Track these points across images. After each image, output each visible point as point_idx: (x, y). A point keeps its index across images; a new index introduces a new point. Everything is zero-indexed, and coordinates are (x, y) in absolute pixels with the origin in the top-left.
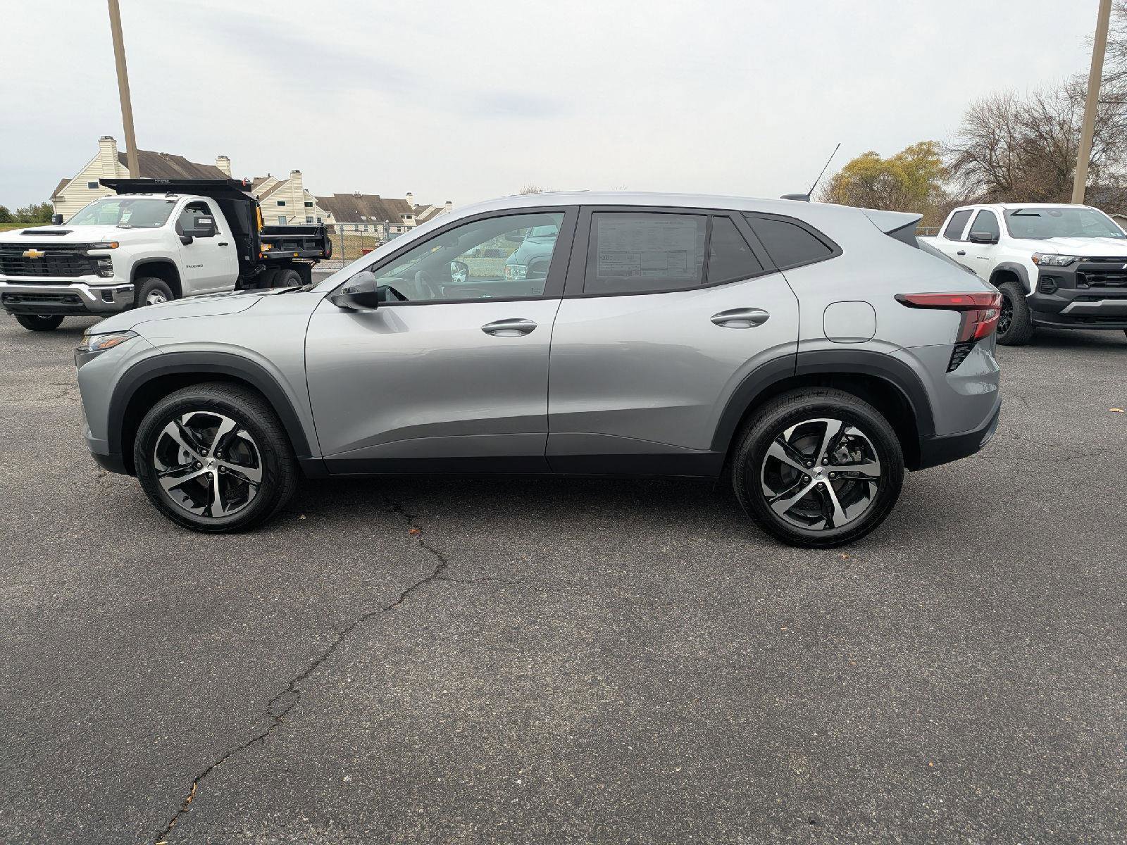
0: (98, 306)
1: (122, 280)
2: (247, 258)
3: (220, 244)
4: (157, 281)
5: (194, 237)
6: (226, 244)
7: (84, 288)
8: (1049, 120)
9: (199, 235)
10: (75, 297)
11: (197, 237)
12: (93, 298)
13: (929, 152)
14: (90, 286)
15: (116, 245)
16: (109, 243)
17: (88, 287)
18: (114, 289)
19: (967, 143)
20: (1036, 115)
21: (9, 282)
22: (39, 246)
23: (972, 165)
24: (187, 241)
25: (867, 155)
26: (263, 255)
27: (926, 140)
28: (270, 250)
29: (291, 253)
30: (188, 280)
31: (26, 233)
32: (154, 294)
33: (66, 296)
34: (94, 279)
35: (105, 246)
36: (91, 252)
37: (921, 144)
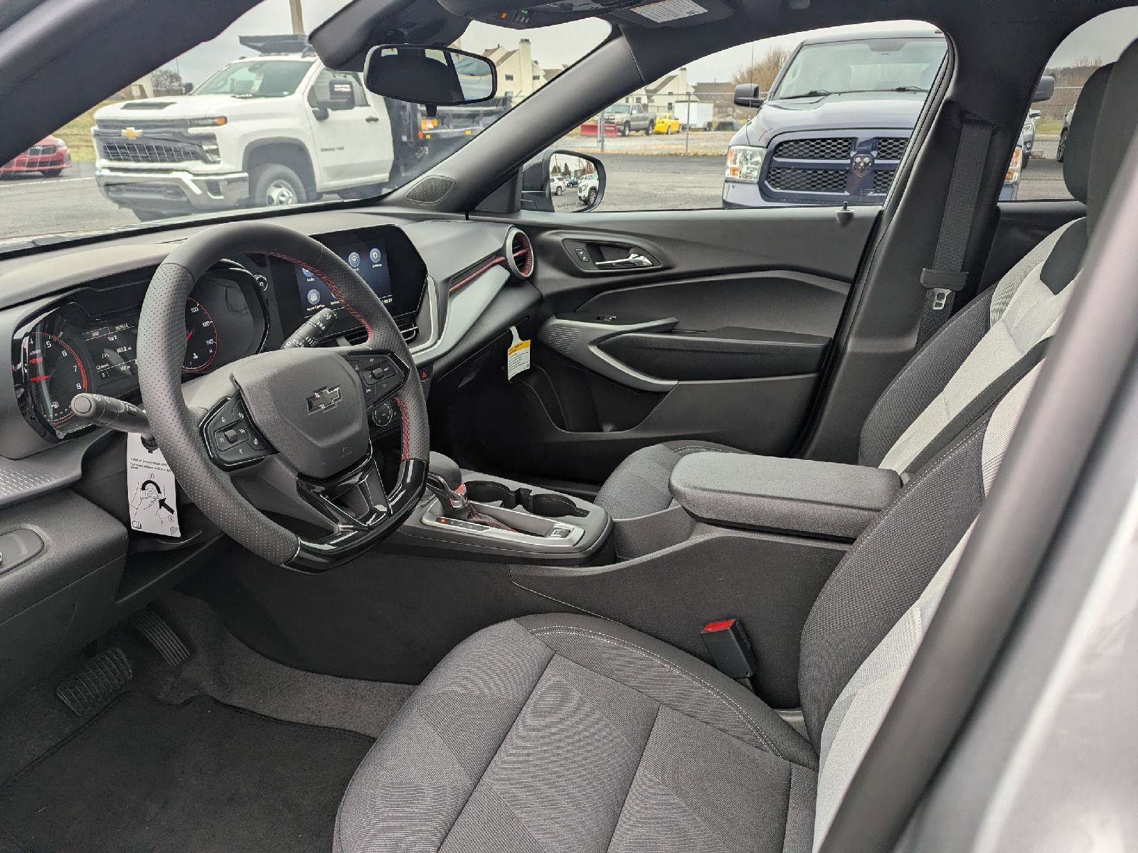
0: (204, 202)
1: (233, 168)
2: (405, 138)
3: (369, 120)
4: (280, 169)
5: (329, 111)
6: (376, 120)
7: (187, 178)
9: (336, 107)
10: (177, 189)
11: (334, 109)
12: (197, 191)
14: (195, 175)
15: (225, 120)
16: (215, 118)
17: (191, 177)
18: (221, 180)
21: (112, 169)
22: (137, 124)
24: (322, 117)
26: (425, 135)
28: (436, 128)
29: (462, 132)
30: (324, 168)
31: (127, 107)
32: (278, 186)
33: (168, 187)
34: (198, 166)
35: (210, 121)
36: (193, 131)
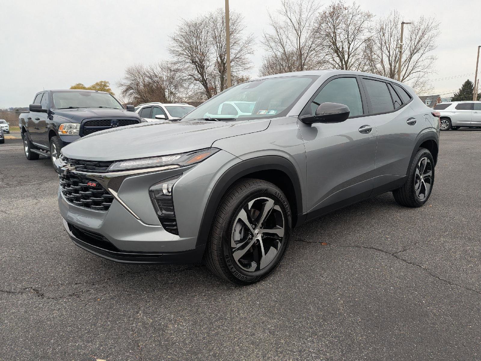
8: (156, 76)
13: (105, 86)
19: (128, 83)
20: (151, 74)
23: (132, 91)
25: (78, 85)
27: (103, 81)
37: (102, 82)
